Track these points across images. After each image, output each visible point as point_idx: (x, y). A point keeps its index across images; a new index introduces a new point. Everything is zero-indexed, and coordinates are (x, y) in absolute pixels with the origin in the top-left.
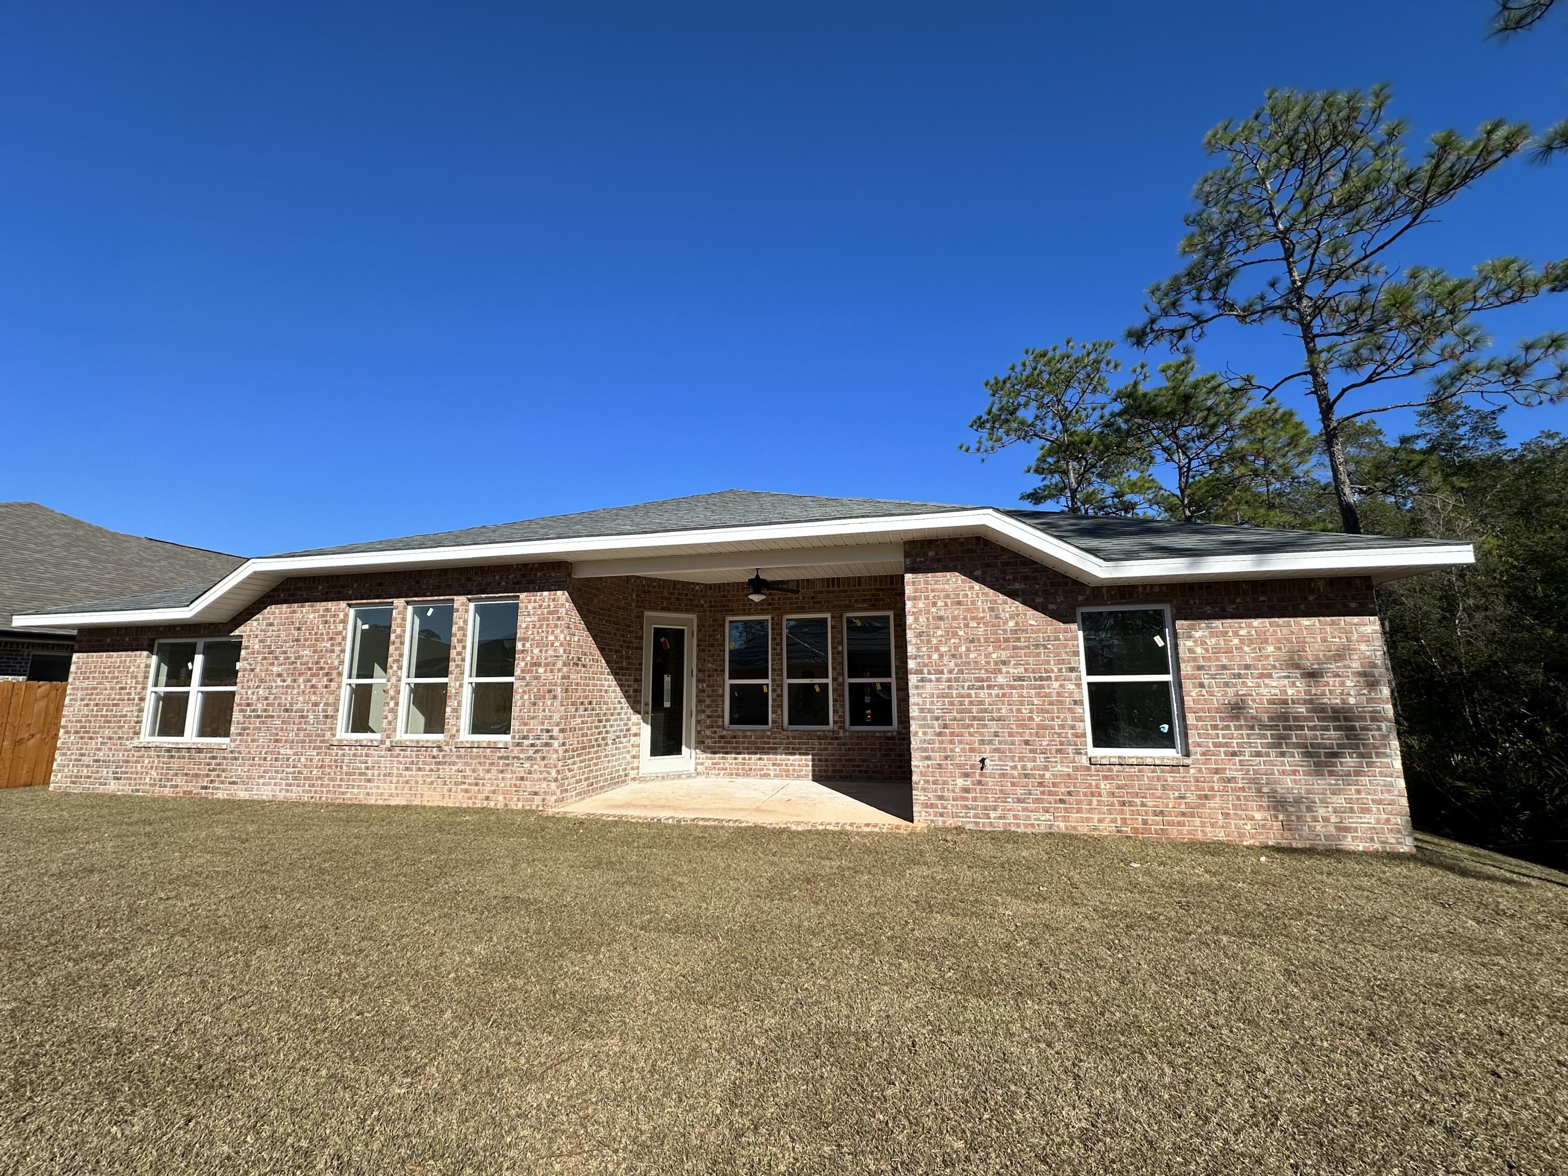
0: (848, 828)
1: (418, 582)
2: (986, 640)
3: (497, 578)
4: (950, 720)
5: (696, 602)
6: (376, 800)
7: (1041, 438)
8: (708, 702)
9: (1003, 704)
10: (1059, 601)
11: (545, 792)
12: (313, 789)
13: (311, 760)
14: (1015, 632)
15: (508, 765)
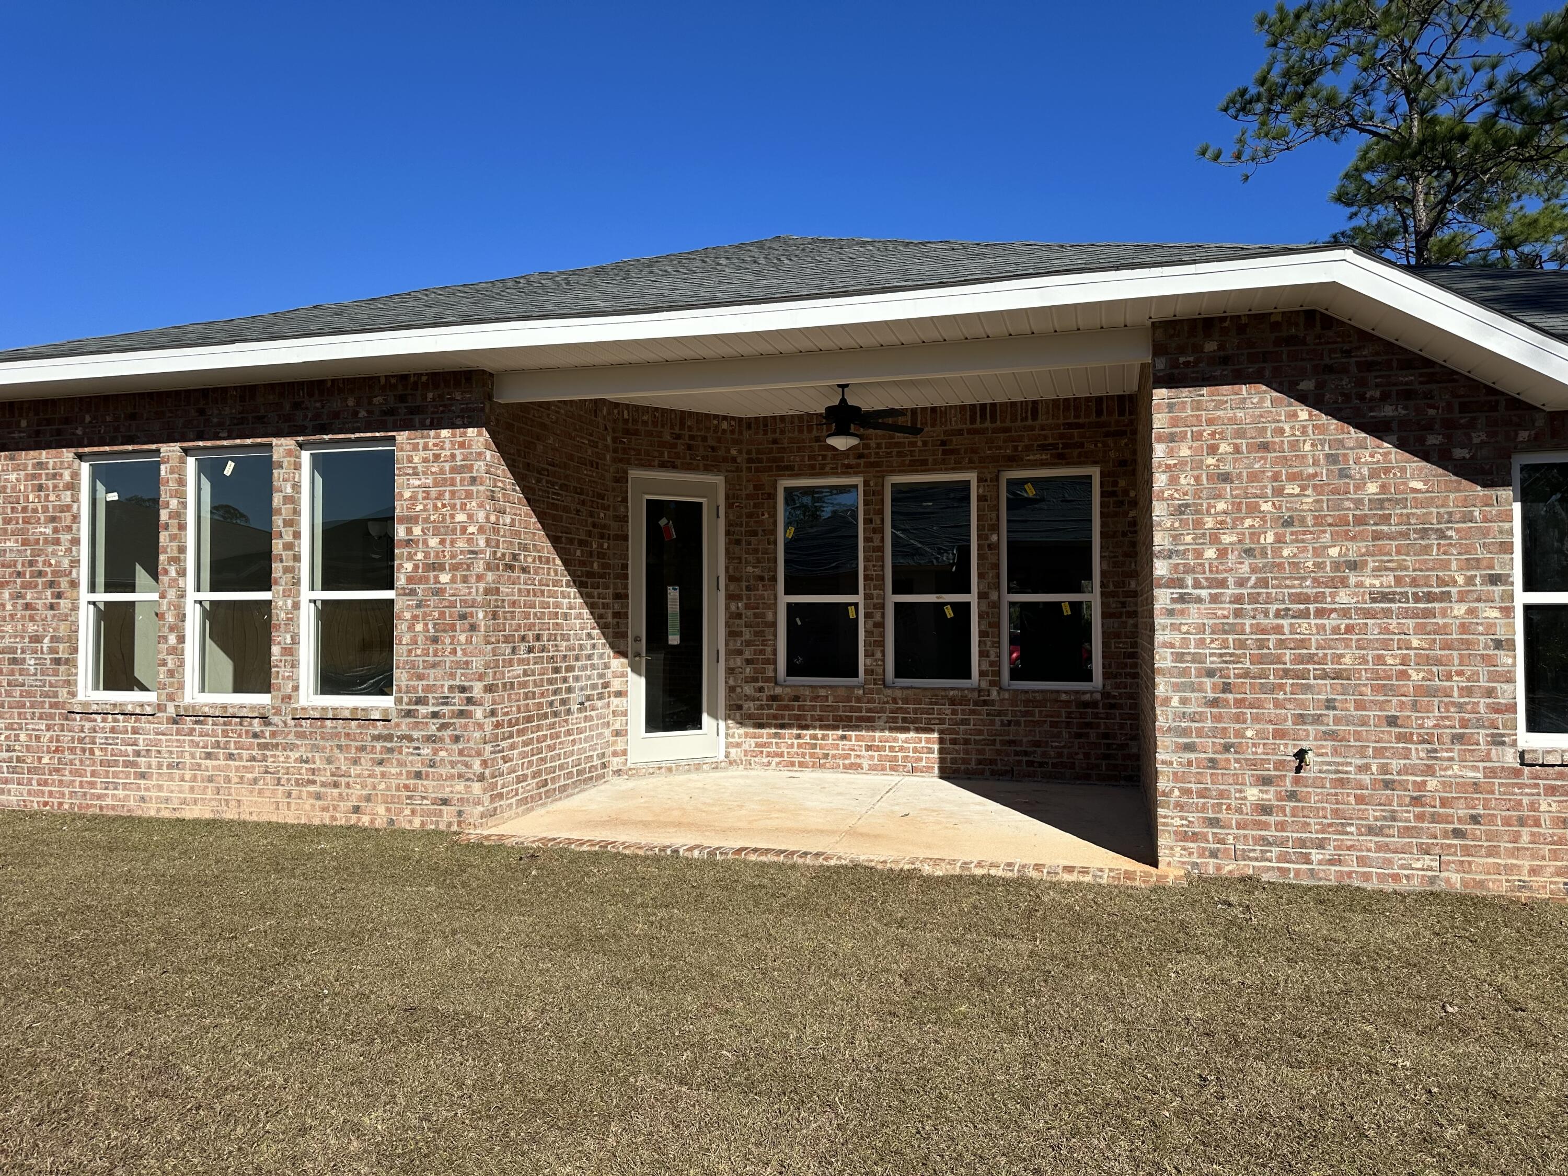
0: (1034, 874)
1: (201, 412)
2: (1318, 521)
3: (351, 402)
4: (1238, 676)
5: (721, 453)
6: (159, 810)
7: (1363, 130)
8: (747, 634)
9: (1348, 646)
10: (1476, 441)
11: (461, 800)
12: (47, 789)
13: (38, 738)
14: (1379, 503)
15: (390, 750)
